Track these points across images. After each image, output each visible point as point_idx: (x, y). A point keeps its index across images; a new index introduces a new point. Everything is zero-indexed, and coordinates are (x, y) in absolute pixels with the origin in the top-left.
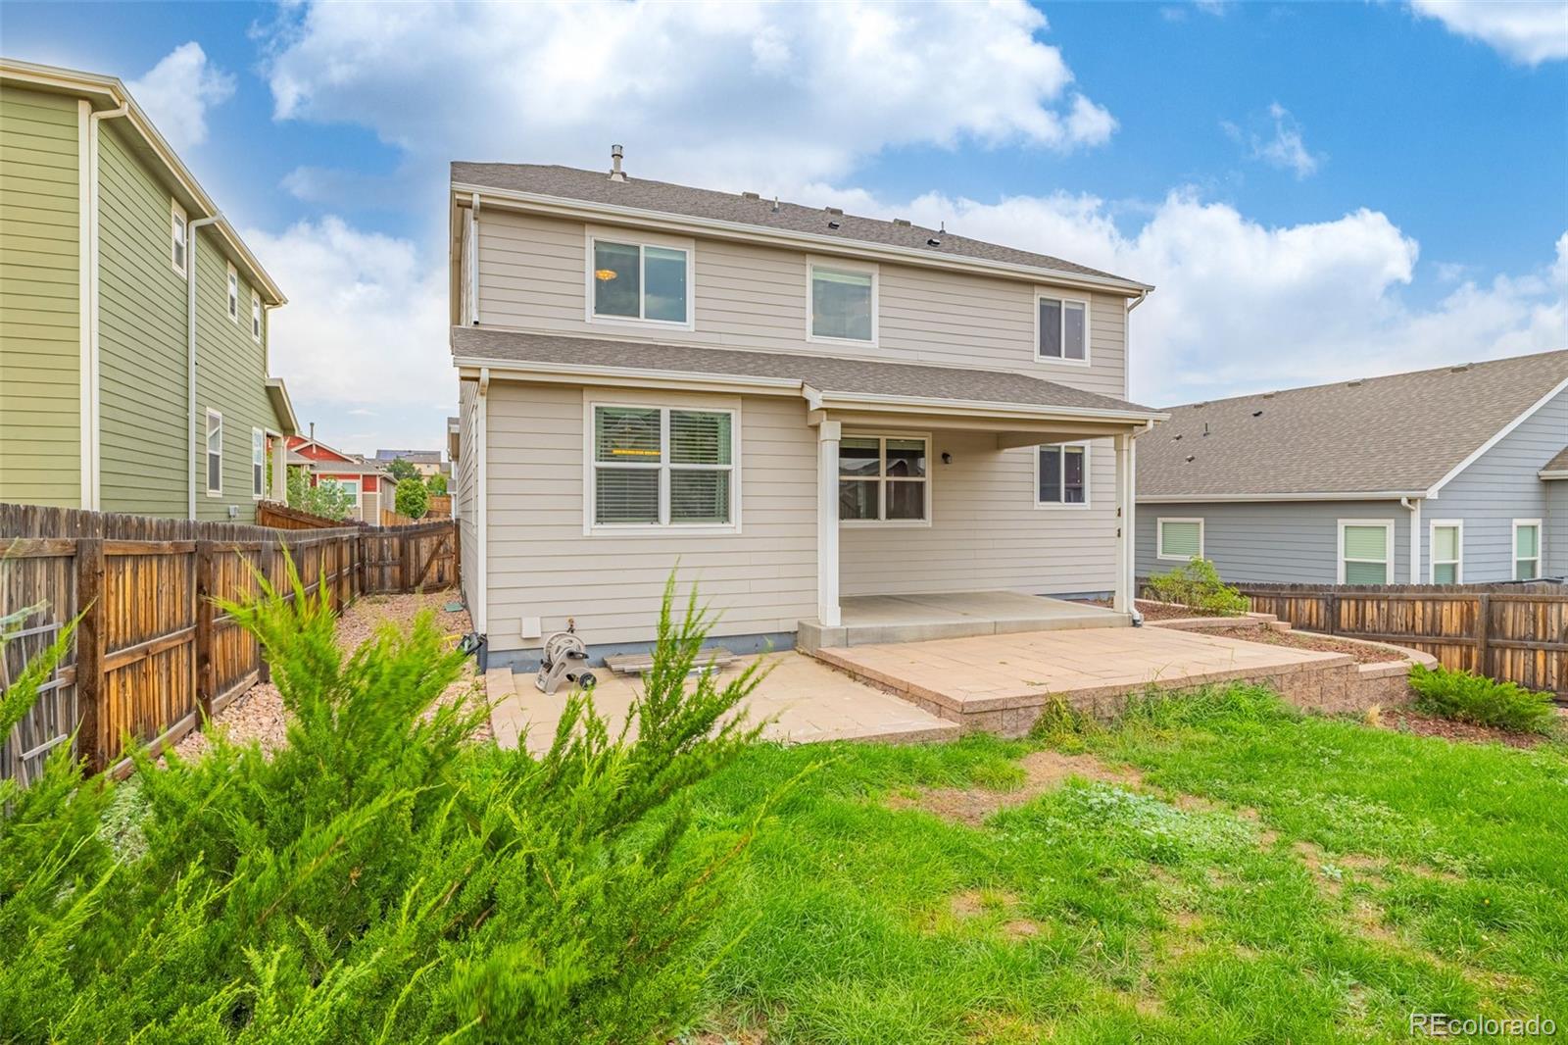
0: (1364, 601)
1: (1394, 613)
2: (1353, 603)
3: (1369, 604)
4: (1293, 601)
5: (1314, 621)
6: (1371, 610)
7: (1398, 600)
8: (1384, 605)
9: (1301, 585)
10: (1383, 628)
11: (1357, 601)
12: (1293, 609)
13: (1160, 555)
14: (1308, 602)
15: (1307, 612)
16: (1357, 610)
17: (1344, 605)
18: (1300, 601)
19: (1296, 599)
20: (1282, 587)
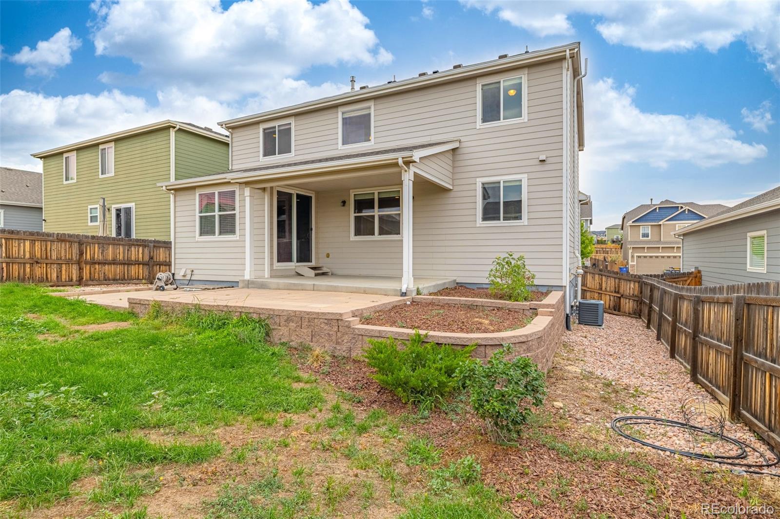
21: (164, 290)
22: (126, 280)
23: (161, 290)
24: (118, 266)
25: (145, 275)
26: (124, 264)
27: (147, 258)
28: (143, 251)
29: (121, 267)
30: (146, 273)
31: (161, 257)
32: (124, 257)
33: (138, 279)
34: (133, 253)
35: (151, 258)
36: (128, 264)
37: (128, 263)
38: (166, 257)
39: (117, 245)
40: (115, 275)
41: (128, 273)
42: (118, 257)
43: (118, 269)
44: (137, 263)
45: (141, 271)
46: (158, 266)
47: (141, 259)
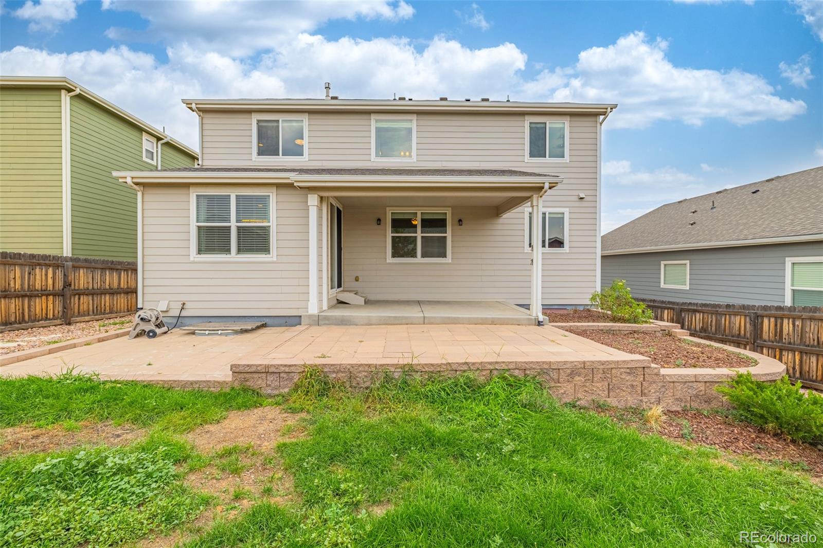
0: (782, 318)
1: (808, 329)
2: (772, 320)
3: (785, 321)
4: (727, 316)
5: (742, 332)
6: (787, 326)
7: (811, 319)
8: (798, 323)
9: (733, 306)
10: (798, 341)
11: (776, 318)
12: (727, 323)
13: (662, 285)
14: (738, 318)
15: (737, 325)
16: (776, 325)
17: (766, 321)
18: (732, 317)
19: (730, 315)
20: (719, 306)
21: (155, 335)
22: (26, 322)
23: (149, 337)
24: (13, 300)
25: (56, 312)
26: (23, 296)
27: (60, 285)
28: (54, 274)
29: (18, 302)
30: (59, 308)
31: (82, 282)
32: (22, 285)
33: (47, 319)
34: (38, 277)
35: (67, 284)
36: (30, 297)
37: (30, 294)
38: (88, 283)
39: (10, 265)
40: (8, 315)
41: (29, 310)
42: (12, 285)
43: (13, 306)
44: (45, 293)
45: (51, 306)
46: (77, 296)
47: (50, 287)
